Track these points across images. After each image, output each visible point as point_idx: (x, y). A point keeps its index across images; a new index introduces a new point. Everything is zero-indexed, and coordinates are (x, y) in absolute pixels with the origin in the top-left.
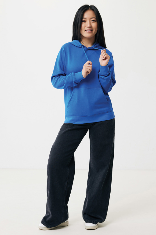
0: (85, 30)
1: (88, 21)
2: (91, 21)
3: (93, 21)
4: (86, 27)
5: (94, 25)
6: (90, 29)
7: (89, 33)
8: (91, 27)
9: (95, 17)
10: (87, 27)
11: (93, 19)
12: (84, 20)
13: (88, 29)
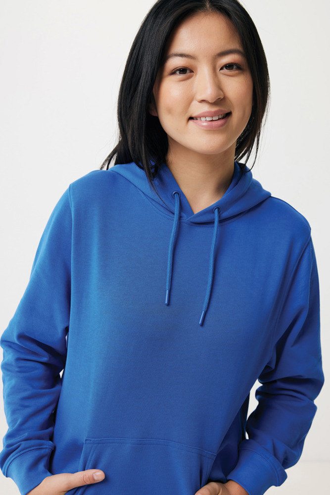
0: (191, 118)
1: (204, 75)
2: (222, 69)
3: (229, 66)
4: (195, 103)
6: (214, 109)
7: (211, 130)
8: (220, 100)
9: (236, 45)
10: (203, 101)
11: (226, 60)
13: (205, 108)
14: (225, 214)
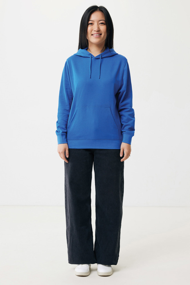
0: (92, 35)
1: (96, 24)
2: (100, 24)
3: (102, 23)
4: (93, 31)
5: (103, 28)
6: (97, 33)
7: (96, 38)
8: (99, 31)
9: (104, 19)
10: (95, 31)
11: (101, 22)
12: (90, 22)
14: (103, 56)
